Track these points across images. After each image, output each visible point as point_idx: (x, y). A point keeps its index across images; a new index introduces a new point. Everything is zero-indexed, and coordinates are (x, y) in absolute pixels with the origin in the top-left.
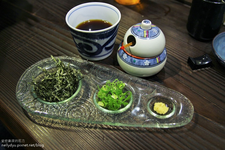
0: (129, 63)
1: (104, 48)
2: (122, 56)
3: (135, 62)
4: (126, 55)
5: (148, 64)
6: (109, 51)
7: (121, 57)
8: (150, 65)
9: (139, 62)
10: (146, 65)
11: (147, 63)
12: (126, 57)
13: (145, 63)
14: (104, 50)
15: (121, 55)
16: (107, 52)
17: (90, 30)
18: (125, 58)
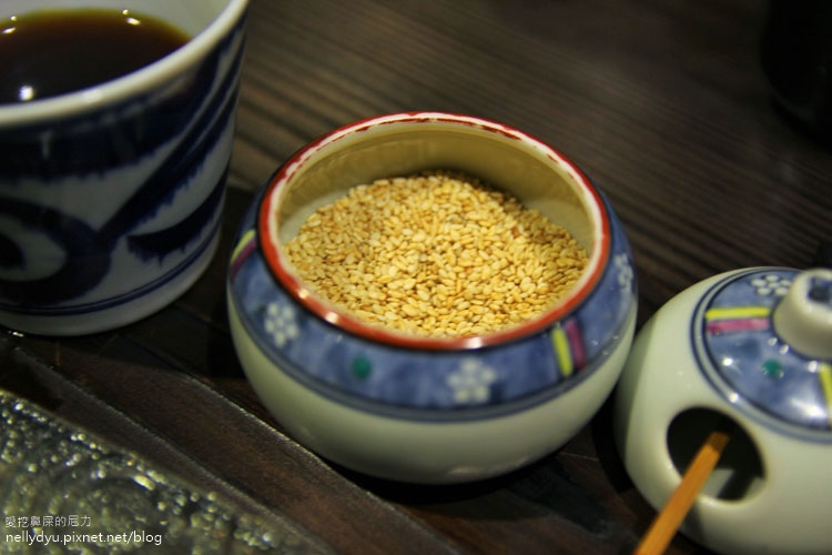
0: (318, 384)
1: (122, 243)
2: (262, 313)
3: (363, 372)
4: (289, 312)
5: (482, 394)
6: (175, 259)
7: (256, 321)
8: (499, 401)
9: (401, 374)
10: (461, 396)
11: (471, 381)
12: (293, 331)
13: (454, 380)
14: (121, 253)
15: (252, 305)
16: (153, 271)
17: (27, 93)
18: (280, 339)
